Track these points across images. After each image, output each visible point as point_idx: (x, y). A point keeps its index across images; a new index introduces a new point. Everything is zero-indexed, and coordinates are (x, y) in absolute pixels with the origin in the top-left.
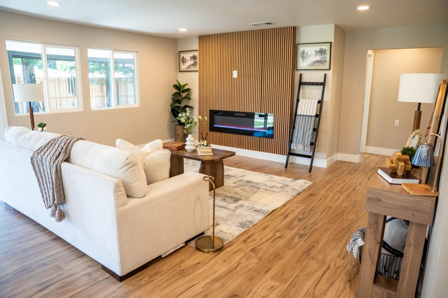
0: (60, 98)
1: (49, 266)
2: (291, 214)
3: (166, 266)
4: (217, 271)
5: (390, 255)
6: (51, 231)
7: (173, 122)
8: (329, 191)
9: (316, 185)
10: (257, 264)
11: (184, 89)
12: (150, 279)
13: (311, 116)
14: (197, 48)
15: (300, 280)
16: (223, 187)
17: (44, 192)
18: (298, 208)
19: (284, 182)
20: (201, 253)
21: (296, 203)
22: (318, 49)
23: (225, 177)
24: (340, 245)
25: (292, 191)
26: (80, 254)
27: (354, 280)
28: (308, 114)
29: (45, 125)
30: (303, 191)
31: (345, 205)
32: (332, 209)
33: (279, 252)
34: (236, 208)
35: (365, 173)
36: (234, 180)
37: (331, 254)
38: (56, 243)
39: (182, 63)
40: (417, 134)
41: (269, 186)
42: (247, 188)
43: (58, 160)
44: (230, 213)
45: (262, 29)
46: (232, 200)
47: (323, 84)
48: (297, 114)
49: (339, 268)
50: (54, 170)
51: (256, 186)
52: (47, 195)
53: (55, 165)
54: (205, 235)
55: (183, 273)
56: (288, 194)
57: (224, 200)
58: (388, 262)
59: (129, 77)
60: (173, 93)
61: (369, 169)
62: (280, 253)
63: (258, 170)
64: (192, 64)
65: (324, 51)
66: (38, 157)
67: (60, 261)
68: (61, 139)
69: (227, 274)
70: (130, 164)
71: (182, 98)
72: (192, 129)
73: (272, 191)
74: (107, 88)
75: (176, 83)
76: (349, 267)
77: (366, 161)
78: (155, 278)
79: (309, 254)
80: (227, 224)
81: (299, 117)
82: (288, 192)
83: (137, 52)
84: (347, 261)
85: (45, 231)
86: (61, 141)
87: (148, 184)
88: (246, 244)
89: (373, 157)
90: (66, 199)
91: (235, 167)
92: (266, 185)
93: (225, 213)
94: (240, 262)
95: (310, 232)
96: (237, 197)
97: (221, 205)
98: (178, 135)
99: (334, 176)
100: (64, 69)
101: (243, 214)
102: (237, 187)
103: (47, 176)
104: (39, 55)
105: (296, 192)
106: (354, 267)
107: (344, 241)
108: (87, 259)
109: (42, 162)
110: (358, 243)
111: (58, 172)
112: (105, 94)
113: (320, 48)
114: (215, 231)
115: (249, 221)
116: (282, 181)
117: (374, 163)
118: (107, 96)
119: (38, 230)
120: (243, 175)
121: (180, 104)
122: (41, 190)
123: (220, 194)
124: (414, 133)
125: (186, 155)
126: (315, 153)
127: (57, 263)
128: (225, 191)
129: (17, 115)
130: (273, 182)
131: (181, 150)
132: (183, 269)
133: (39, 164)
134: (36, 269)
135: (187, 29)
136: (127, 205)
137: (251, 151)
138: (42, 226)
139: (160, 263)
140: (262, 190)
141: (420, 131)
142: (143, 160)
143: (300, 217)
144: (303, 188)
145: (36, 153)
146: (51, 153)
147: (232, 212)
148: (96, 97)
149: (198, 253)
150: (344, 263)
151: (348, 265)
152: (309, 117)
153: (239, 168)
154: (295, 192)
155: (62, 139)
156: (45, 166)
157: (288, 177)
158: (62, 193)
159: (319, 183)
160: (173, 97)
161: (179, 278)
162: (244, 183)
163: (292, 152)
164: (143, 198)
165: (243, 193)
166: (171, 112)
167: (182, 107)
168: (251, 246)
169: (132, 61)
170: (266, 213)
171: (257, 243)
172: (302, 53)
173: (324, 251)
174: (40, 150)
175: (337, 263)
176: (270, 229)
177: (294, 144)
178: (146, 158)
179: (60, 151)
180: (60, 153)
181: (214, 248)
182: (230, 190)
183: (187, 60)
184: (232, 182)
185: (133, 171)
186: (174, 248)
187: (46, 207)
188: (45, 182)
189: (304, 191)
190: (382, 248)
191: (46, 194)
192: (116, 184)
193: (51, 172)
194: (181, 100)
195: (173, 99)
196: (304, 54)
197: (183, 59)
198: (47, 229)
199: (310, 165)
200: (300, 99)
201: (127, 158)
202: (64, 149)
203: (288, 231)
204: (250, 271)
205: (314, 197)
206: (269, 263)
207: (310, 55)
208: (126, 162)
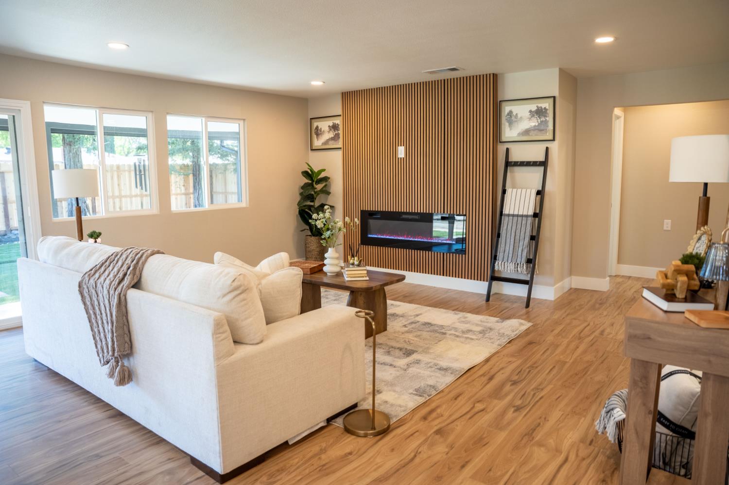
0: (120, 197)
1: (104, 460)
2: (499, 373)
3: (297, 458)
4: (380, 467)
5: (671, 436)
6: (109, 403)
7: (302, 231)
8: (560, 337)
9: (539, 328)
10: (447, 453)
11: (319, 177)
12: (270, 479)
13: (527, 216)
14: (340, 112)
15: (519, 480)
16: (386, 332)
17: (98, 338)
18: (511, 364)
19: (485, 324)
20: (353, 437)
21: (507, 356)
22: (534, 108)
23: (388, 317)
24: (584, 422)
25: (499, 338)
26: (156, 439)
27: (612, 479)
28: (520, 213)
29: (99, 235)
30: (517, 337)
31: (588, 357)
32: (567, 365)
33: (482, 433)
34: (408, 365)
35: (619, 308)
36: (403, 321)
37: (568, 437)
38: (117, 422)
39: (315, 136)
40: (704, 233)
41: (460, 330)
42: (425, 334)
43: (121, 285)
44: (398, 374)
45: (442, 79)
46: (401, 353)
47: (544, 164)
48: (503, 213)
49: (584, 459)
50: (115, 301)
51: (439, 331)
52: (104, 343)
53: (117, 293)
54: (359, 408)
55: (325, 469)
56: (493, 343)
57: (388, 353)
58: (669, 448)
59: (229, 162)
60: (302, 184)
61: (625, 301)
62: (484, 436)
63: (441, 306)
64: (332, 137)
65: (544, 110)
66: (90, 282)
67: (123, 451)
68: (126, 252)
69: (398, 470)
70: (239, 289)
71: (315, 193)
72: (335, 239)
73: (467, 338)
74: (194, 181)
75: (306, 168)
76: (601, 458)
77: (618, 288)
78: (278, 478)
79: (533, 438)
80: (394, 391)
81: (507, 218)
82: (492, 339)
83: (244, 120)
84: (597, 449)
85: (98, 403)
86: (126, 255)
87: (268, 323)
88: (427, 422)
89: (630, 281)
90: (134, 350)
91: (404, 302)
92: (456, 329)
93: (391, 374)
94: (419, 452)
95: (531, 402)
96: (409, 348)
97: (383, 361)
98: (310, 252)
99: (566, 313)
100: (126, 153)
101: (419, 375)
102: (408, 332)
103: (103, 312)
104: (93, 127)
105: (506, 339)
106: (609, 458)
107: (589, 417)
108: (167, 448)
109: (96, 290)
110: (615, 416)
111: (122, 305)
112: (191, 190)
113: (537, 107)
114: (376, 402)
115: (431, 386)
116: (481, 321)
117: (633, 290)
118: (194, 193)
119: (87, 401)
120: (417, 313)
121: (313, 201)
122: (93, 335)
123: (381, 344)
124: (699, 232)
125: (326, 280)
126: (534, 276)
127: (117, 455)
128: (389, 339)
129: (55, 219)
130: (467, 323)
131: (316, 274)
132: (324, 463)
133: (92, 292)
134: (83, 464)
135: (324, 82)
136: (233, 356)
137: (430, 275)
138: (94, 396)
139: (286, 455)
140: (449, 336)
141: (709, 229)
142: (259, 284)
143: (515, 378)
144: (517, 332)
145: (87, 275)
146: (111, 275)
147: (403, 372)
148: (177, 195)
149: (348, 437)
150: (592, 452)
151: (599, 455)
152: (523, 218)
153: (410, 302)
154: (504, 339)
155: (129, 253)
156: (100, 295)
157: (492, 316)
158: (127, 339)
159: (543, 324)
160: (302, 191)
161: (318, 479)
162: (419, 326)
163: (496, 275)
164: (259, 345)
165: (420, 342)
166: (299, 216)
167: (316, 207)
168: (436, 425)
169: (235, 136)
170: (458, 373)
171: (446, 420)
172: (508, 114)
173: (558, 433)
174: (93, 271)
175: (580, 451)
176: (466, 398)
177: (500, 263)
178: (264, 282)
179: (125, 271)
180: (125, 275)
181: (374, 428)
182: (398, 337)
183: (324, 131)
184: (400, 324)
185: (244, 300)
186: (309, 429)
187: (101, 363)
188: (100, 322)
189: (519, 337)
190: (657, 424)
191: (101, 342)
192: (216, 320)
193: (110, 304)
194: (315, 195)
195: (301, 194)
196: (511, 116)
197: (318, 131)
198: (101, 399)
199: (526, 296)
200: (507, 188)
201: (233, 279)
202: (131, 268)
203: (496, 401)
204: (436, 465)
205: (535, 347)
206: (466, 452)
207: (521, 117)
208: (233, 286)
